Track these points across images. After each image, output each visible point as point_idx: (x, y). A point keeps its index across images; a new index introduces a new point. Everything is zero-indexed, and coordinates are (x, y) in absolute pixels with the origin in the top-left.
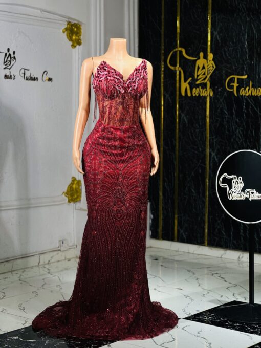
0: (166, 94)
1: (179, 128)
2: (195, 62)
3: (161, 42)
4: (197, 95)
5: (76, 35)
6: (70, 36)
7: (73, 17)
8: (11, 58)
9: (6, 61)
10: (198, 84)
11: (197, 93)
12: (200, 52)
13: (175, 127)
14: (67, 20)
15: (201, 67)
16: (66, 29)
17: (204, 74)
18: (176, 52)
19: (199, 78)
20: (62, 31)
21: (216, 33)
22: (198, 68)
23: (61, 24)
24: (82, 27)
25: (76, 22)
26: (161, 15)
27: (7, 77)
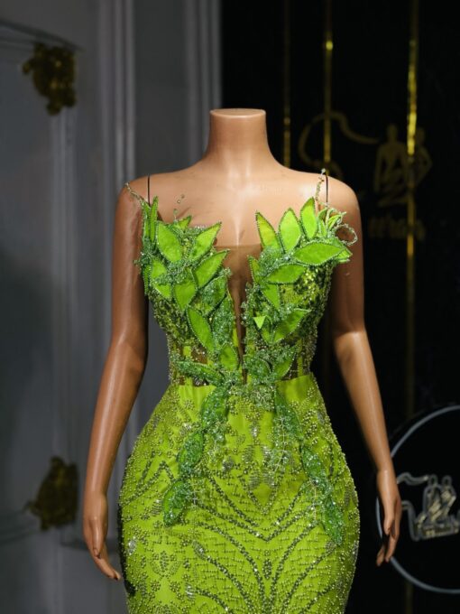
2: (373, 149)
4: (381, 237)
5: (60, 80)
6: (43, 83)
10: (383, 208)
11: (379, 230)
12: (389, 123)
15: (391, 161)
16: (32, 64)
18: (322, 122)
19: (385, 190)
20: (19, 68)
23: (16, 49)
24: (77, 58)
25: (59, 45)
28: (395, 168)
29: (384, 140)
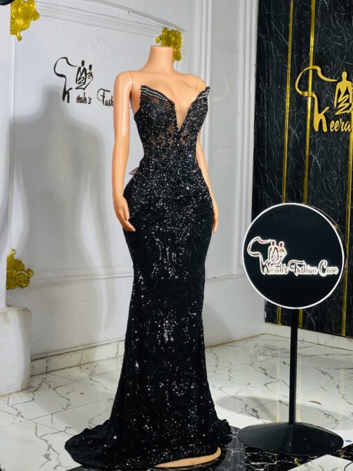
0: (292, 130)
1: (309, 176)
2: (334, 85)
3: (287, 59)
4: (336, 130)
7: (171, 22)
8: (86, 74)
9: (80, 79)
10: (338, 115)
11: (335, 127)
12: (343, 71)
13: (304, 174)
14: (162, 25)
15: (343, 92)
16: (161, 38)
17: (348, 101)
18: (308, 71)
19: (339, 107)
20: (155, 40)
22: (339, 93)
24: (183, 36)
25: (175, 29)
26: (289, 22)
27: (79, 100)
28: (344, 95)
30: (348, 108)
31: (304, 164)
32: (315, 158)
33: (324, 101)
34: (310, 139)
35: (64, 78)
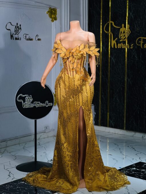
0: (103, 47)
1: (110, 66)
4: (120, 48)
5: (54, 15)
6: (50, 16)
7: (52, 5)
10: (121, 42)
11: (120, 46)
12: (122, 24)
13: (108, 65)
14: (49, 6)
15: (123, 32)
16: (48, 12)
17: (124, 36)
18: (109, 23)
19: (121, 38)
20: (46, 13)
21: (131, 14)
22: (121, 33)
23: (46, 9)
24: (57, 10)
25: (54, 8)
26: (101, 3)
27: (16, 39)
28: (123, 33)
29: (121, 27)
30: (125, 39)
31: (108, 61)
32: (112, 58)
33: (115, 35)
34: (110, 51)
35: (10, 31)
